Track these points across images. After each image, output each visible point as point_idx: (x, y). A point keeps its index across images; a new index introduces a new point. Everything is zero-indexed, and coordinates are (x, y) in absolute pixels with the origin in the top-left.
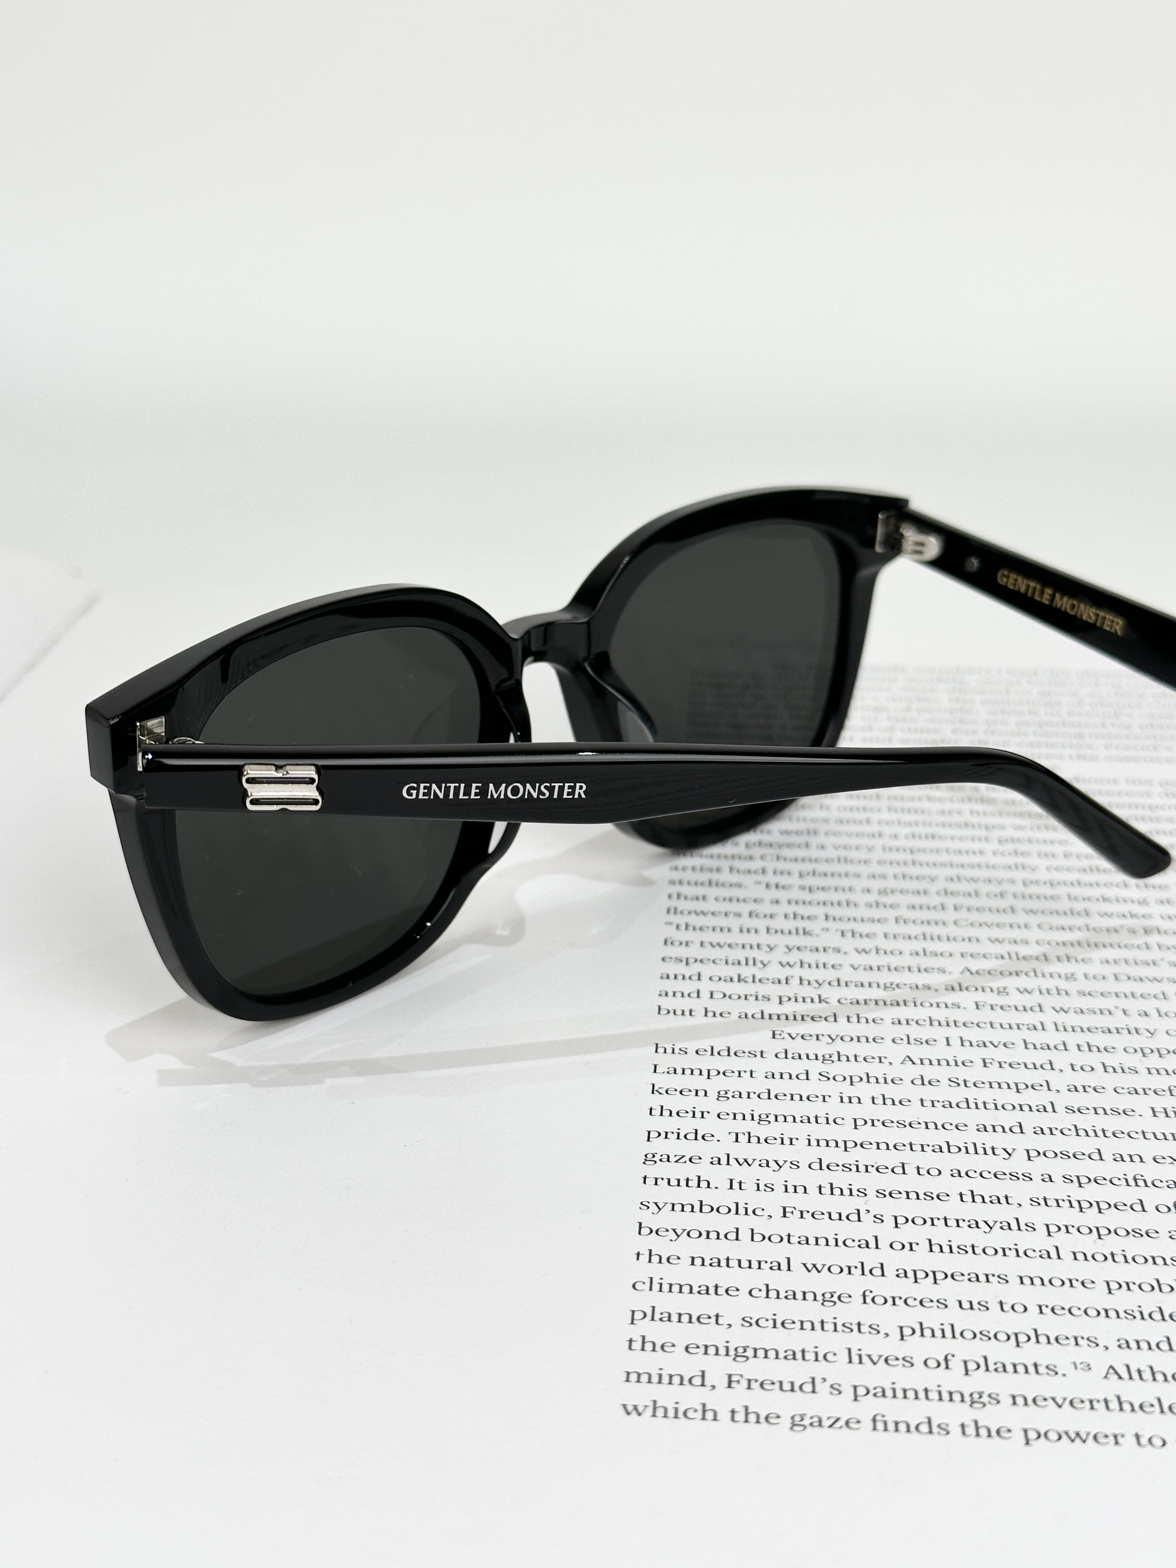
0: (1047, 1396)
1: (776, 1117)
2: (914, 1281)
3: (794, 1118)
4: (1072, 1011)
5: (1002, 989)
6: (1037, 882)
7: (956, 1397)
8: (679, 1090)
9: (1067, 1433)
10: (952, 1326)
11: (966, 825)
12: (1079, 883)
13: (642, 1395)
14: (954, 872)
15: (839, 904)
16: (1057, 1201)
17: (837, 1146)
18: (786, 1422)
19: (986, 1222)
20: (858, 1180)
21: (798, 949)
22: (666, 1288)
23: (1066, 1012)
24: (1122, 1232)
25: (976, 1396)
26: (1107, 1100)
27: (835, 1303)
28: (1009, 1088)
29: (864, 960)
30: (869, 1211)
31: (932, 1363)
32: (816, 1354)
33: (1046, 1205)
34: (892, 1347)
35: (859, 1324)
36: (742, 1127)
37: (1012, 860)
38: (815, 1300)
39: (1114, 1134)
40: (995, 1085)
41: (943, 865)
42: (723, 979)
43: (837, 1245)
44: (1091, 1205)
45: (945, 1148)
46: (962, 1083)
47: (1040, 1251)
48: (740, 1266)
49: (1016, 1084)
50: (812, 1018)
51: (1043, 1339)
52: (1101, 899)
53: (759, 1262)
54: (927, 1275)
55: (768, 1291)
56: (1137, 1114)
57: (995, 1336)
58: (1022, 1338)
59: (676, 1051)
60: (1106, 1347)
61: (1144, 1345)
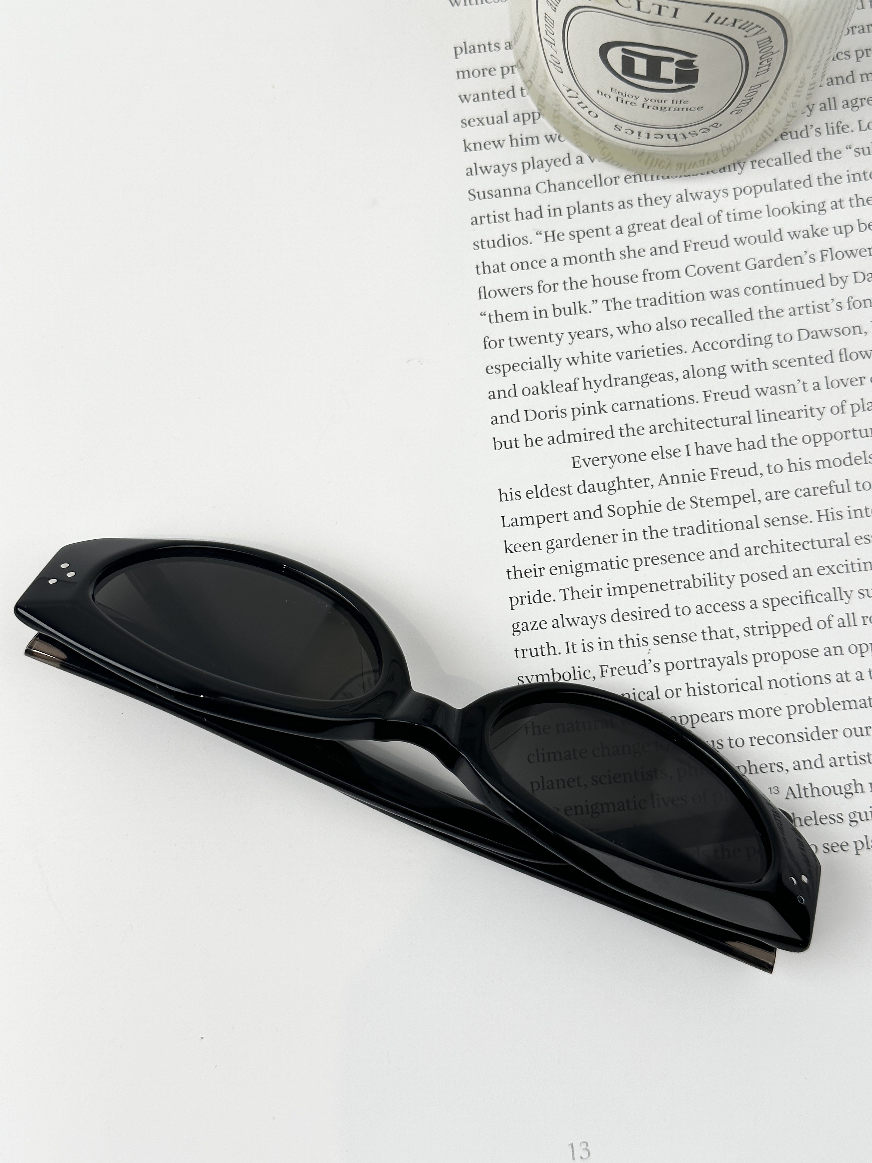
1: (586, 565)
3: (597, 565)
4: (769, 391)
5: (721, 369)
6: (744, 191)
8: (522, 546)
14: (682, 189)
15: (601, 256)
16: (760, 627)
17: (626, 593)
19: (718, 658)
20: (642, 629)
21: (578, 335)
22: (546, 757)
23: (765, 394)
24: (797, 655)
26: (791, 506)
27: (641, 753)
28: (729, 504)
29: (626, 342)
30: (650, 660)
31: (697, 799)
32: (635, 802)
33: (754, 635)
34: (675, 788)
35: (655, 771)
36: (566, 581)
38: (629, 752)
39: (794, 546)
40: (720, 501)
42: (532, 391)
44: (780, 628)
45: (692, 585)
46: (698, 502)
47: (750, 684)
48: (584, 728)
49: (733, 497)
50: (597, 435)
51: (753, 768)
52: (791, 209)
56: (809, 520)
59: (514, 496)
60: (787, 770)
61: (807, 763)
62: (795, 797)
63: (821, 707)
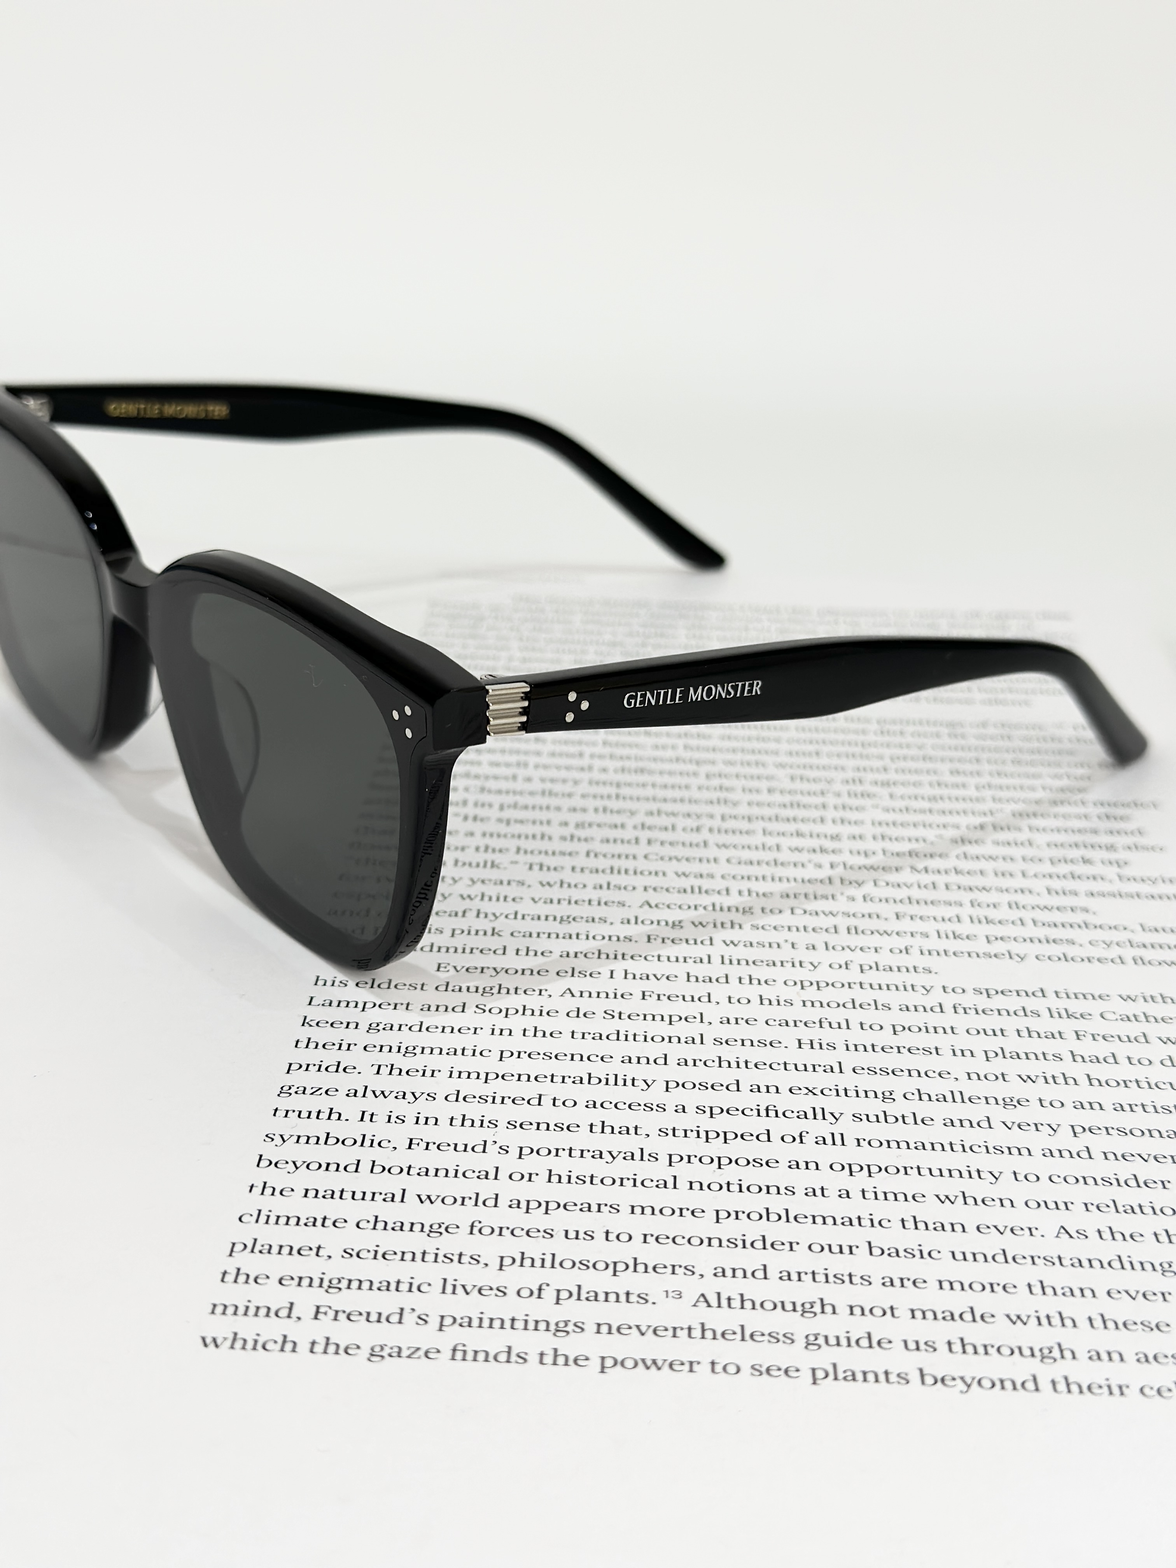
0: (632, 1324)
1: (423, 1048)
2: (524, 1210)
3: (441, 1050)
4: (742, 944)
5: (677, 923)
6: (735, 817)
7: (542, 1326)
8: (330, 1022)
9: (643, 1361)
10: (554, 1255)
11: (678, 760)
12: (777, 818)
13: (222, 1327)
14: (654, 806)
15: (534, 837)
16: (686, 1131)
17: (478, 1078)
18: (365, 1352)
19: (610, 1152)
20: (490, 1111)
21: (483, 882)
22: (273, 1220)
23: (735, 945)
24: (743, 1162)
25: (562, 1325)
26: (758, 1032)
27: (441, 1233)
28: (662, 1020)
29: (548, 893)
30: (495, 1142)
31: (525, 1293)
32: (411, 1284)
33: (674, 1135)
34: (490, 1277)
35: (461, 1255)
36: (385, 1058)
37: (714, 795)
38: (422, 1231)
39: (756, 1065)
40: (649, 1018)
41: (647, 799)
43: (456, 1176)
44: (718, 1135)
45: (586, 1080)
46: (617, 1015)
47: (658, 1181)
48: (353, 1198)
49: (671, 1016)
50: (481, 951)
51: (641, 1268)
52: (795, 834)
53: (374, 1194)
54: (540, 1205)
55: (376, 1221)
56: (783, 1045)
57: (594, 1266)
58: (621, 1267)
59: (336, 984)
60: (702, 1276)
61: (739, 1273)
62: (709, 1306)
63: (773, 1217)
